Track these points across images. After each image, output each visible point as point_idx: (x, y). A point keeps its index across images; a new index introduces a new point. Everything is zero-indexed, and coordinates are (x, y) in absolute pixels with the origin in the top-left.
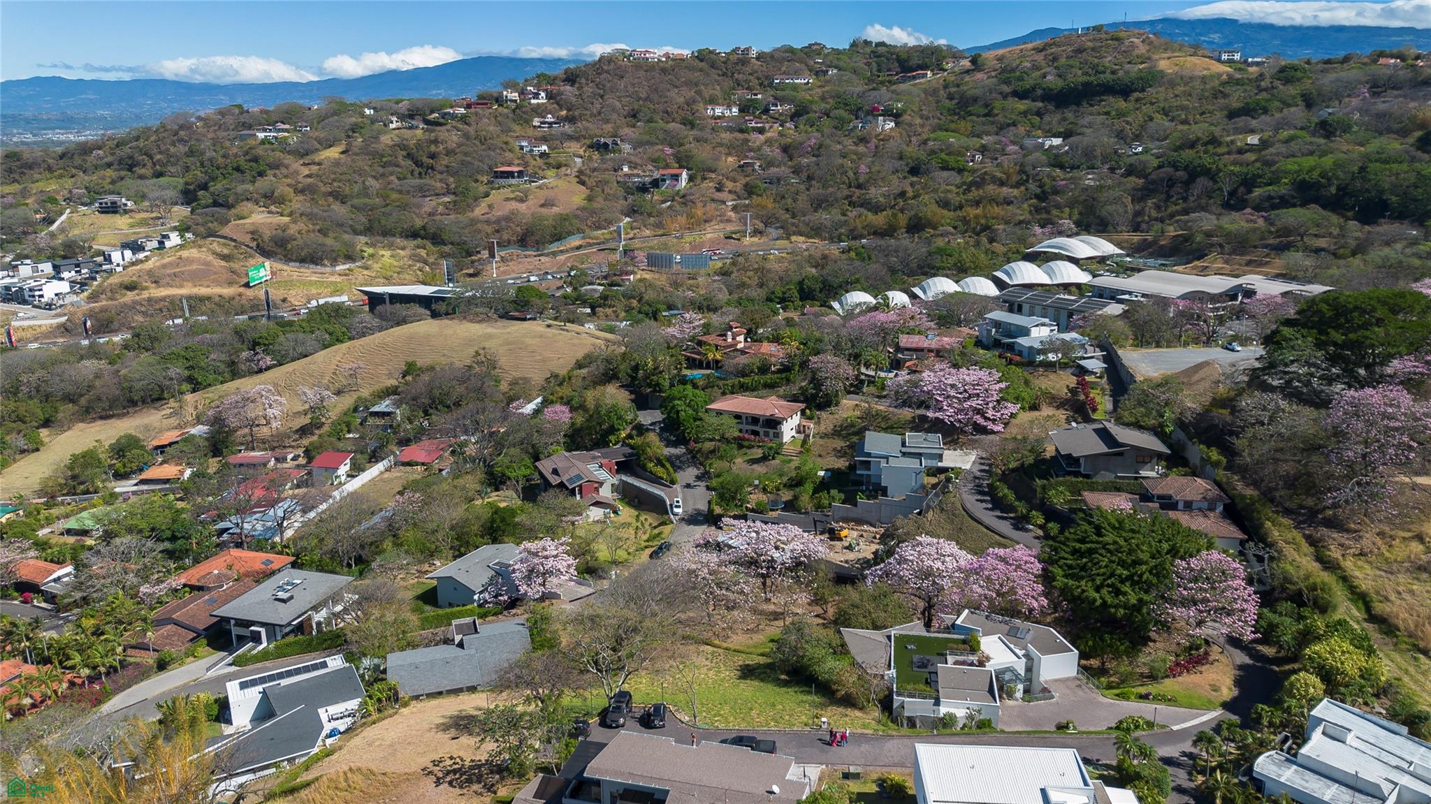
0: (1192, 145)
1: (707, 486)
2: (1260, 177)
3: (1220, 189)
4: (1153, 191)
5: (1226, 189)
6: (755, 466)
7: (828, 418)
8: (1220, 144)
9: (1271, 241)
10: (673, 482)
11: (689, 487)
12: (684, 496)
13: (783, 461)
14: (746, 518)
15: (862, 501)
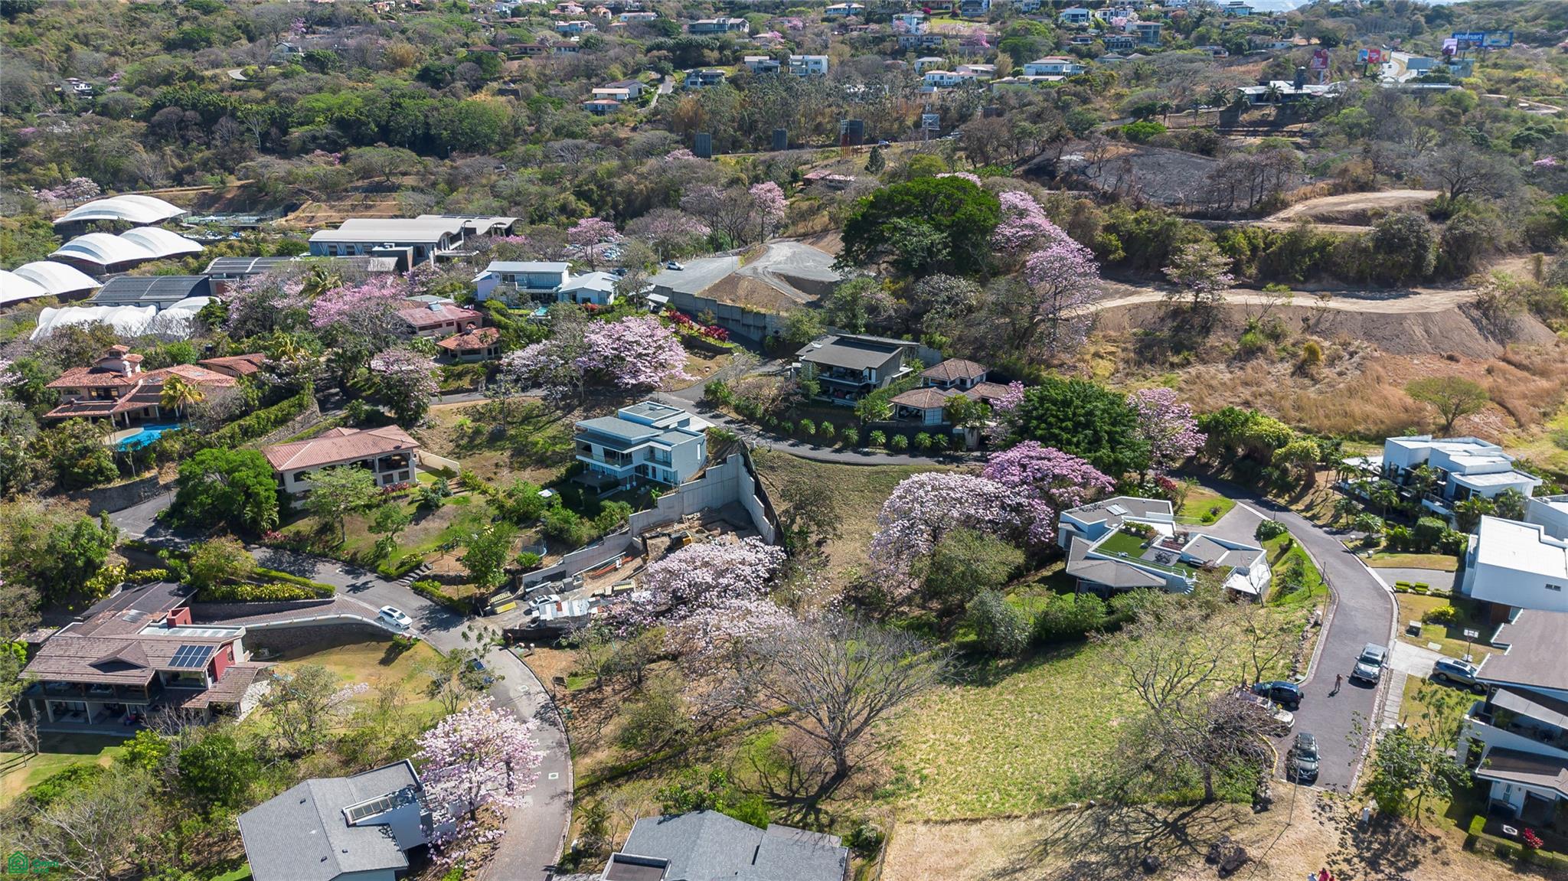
0: (167, 79)
1: (380, 577)
2: (289, 116)
3: (249, 130)
4: (165, 137)
5: (257, 130)
6: (423, 524)
8: (202, 79)
9: (360, 183)
10: (326, 594)
11: (355, 589)
12: (371, 603)
13: (457, 502)
14: (512, 585)
15: (662, 498)
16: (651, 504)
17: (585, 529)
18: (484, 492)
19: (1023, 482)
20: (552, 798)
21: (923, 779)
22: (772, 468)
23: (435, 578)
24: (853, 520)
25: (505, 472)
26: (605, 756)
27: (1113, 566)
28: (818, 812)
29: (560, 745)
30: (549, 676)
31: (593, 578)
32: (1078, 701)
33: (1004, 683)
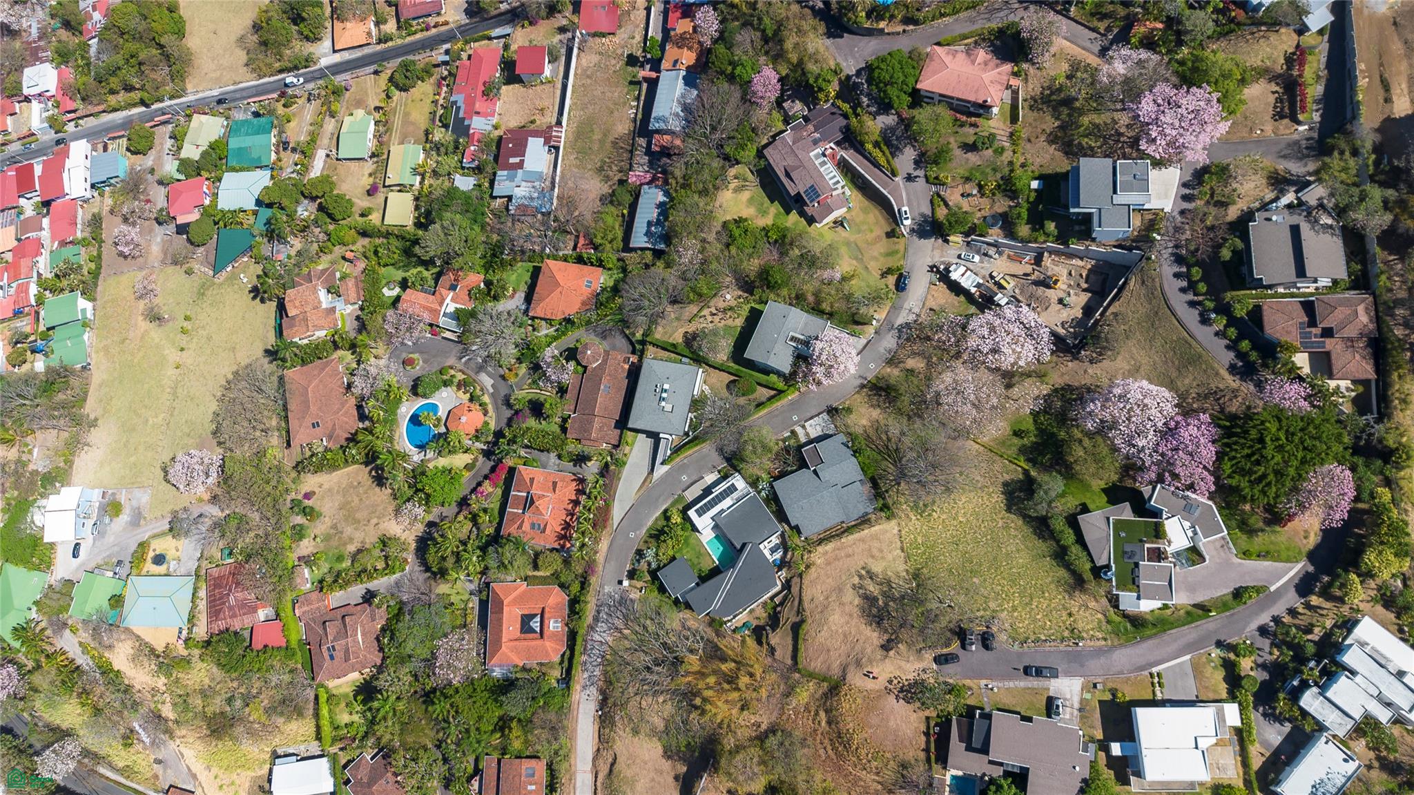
1: (926, 176)
6: (969, 155)
7: (1035, 76)
10: (894, 174)
11: (909, 178)
12: (908, 194)
13: (995, 151)
14: (967, 234)
15: (1075, 246)
16: (1066, 243)
17: (1024, 230)
18: (1014, 152)
19: (1163, 455)
20: (861, 377)
21: (930, 515)
22: (1143, 282)
23: (943, 200)
24: (1142, 353)
25: (1043, 138)
26: (894, 373)
27: (1105, 534)
28: (899, 484)
29: (889, 352)
30: (931, 303)
31: (1009, 257)
32: (995, 558)
33: (1013, 516)
